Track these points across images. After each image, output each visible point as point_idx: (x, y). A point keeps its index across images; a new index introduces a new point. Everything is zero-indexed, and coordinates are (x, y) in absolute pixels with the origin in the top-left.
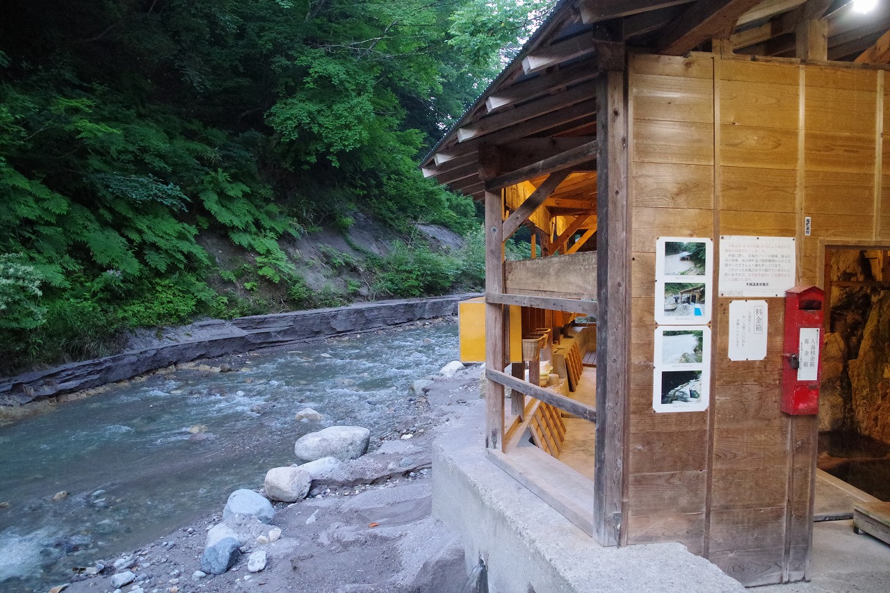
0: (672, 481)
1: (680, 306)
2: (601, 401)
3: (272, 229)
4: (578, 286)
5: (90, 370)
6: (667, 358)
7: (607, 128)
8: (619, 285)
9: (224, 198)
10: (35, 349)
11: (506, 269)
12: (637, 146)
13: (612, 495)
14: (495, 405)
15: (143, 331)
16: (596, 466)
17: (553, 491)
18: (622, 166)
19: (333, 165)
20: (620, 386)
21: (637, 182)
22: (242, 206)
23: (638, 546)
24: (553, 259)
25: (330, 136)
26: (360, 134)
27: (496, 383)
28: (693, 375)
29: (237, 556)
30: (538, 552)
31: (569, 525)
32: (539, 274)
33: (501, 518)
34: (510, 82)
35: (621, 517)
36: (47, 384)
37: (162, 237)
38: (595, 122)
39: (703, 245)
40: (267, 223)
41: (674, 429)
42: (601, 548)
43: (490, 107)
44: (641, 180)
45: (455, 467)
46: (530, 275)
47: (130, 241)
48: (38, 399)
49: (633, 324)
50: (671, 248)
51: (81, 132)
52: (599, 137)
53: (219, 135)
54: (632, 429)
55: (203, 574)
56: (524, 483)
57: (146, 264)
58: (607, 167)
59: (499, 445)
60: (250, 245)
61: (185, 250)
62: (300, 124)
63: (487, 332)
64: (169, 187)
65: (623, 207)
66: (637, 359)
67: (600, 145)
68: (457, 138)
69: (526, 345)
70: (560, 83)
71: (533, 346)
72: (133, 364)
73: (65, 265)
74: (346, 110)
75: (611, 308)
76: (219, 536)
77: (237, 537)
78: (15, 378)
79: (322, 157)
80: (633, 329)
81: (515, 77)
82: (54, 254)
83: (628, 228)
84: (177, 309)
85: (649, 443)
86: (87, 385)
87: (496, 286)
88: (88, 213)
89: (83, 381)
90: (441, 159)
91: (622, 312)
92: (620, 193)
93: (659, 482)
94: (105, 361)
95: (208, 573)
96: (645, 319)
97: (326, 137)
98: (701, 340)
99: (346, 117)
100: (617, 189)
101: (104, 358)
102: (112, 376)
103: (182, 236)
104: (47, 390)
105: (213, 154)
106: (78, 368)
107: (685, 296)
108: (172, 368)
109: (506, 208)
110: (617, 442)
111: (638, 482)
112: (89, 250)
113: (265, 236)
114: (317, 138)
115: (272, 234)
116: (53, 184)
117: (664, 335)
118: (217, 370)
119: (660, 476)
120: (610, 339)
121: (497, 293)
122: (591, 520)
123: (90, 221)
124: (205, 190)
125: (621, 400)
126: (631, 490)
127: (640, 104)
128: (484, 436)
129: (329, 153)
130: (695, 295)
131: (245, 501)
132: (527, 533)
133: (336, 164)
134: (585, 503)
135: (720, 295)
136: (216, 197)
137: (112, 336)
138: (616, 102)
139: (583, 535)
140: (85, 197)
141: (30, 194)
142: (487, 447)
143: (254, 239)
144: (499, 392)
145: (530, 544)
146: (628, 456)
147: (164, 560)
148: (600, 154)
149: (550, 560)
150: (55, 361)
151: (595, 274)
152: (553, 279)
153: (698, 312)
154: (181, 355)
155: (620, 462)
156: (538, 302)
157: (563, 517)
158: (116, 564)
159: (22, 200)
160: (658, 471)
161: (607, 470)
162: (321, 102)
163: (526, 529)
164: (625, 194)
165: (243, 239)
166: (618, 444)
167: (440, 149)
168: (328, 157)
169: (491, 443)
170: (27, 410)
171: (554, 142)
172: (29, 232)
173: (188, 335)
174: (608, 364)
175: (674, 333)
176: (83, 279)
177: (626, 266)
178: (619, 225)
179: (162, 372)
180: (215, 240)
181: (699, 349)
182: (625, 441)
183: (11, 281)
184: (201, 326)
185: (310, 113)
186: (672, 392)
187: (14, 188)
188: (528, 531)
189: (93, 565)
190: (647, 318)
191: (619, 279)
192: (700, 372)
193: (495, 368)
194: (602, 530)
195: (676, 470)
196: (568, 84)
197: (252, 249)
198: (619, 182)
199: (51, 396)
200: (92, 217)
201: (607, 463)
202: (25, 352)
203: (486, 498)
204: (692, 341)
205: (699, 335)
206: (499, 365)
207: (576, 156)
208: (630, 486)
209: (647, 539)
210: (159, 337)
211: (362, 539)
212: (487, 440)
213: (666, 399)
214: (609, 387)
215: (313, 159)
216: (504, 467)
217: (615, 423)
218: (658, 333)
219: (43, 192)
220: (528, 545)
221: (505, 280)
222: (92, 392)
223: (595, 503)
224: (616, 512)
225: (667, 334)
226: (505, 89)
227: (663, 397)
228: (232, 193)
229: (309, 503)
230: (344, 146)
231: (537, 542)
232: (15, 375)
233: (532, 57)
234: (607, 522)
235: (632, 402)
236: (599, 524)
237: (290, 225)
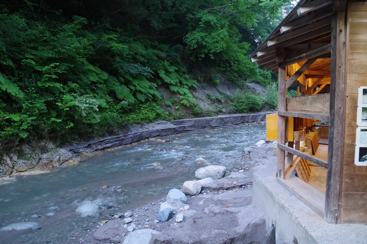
0: (363, 196)
2: (330, 159)
3: (186, 85)
4: (320, 108)
5: (116, 140)
6: (362, 140)
7: (336, 38)
8: (340, 108)
9: (167, 72)
10: (96, 131)
11: (287, 101)
12: (350, 45)
13: (334, 201)
14: (281, 159)
15: (135, 125)
16: (326, 187)
17: (306, 197)
18: (343, 54)
19: (211, 58)
20: (339, 153)
21: (350, 62)
22: (174, 75)
23: (345, 224)
24: (309, 97)
25: (210, 46)
26: (223, 45)
27: (281, 150)
29: (171, 215)
30: (299, 223)
31: (313, 212)
32: (302, 103)
33: (282, 207)
34: (291, 19)
35: (338, 210)
36: (100, 144)
37: (143, 88)
38: (330, 36)
40: (184, 82)
41: (365, 173)
42: (328, 223)
43: (282, 31)
44: (352, 61)
45: (263, 185)
46: (298, 103)
47: (131, 90)
48: (97, 150)
49: (346, 126)
50: (366, 92)
51: (113, 47)
52: (332, 43)
53: (165, 47)
54: (344, 172)
55: (158, 221)
56: (293, 193)
57: (137, 99)
58: (336, 56)
59: (282, 176)
60: (178, 91)
61: (152, 93)
63: (278, 128)
64: (146, 68)
65: (343, 73)
66: (347, 141)
67: (332, 46)
68: (267, 45)
69: (295, 134)
70: (314, 19)
71: (298, 134)
72: (132, 138)
73: (107, 99)
74: (216, 35)
75: (336, 118)
76: (165, 207)
77: (172, 208)
78: (89, 142)
79: (207, 55)
80: (346, 128)
81: (294, 17)
82: (102, 94)
83: (345, 83)
84: (149, 117)
85: (352, 179)
86: (115, 145)
87: (283, 108)
88: (115, 79)
89: (113, 144)
90: (259, 54)
91: (341, 120)
92: (342, 67)
93: (356, 196)
94: (121, 136)
95: (160, 221)
96: (352, 123)
97: (209, 47)
99: (217, 38)
100: (340, 65)
101: (121, 135)
102: (123, 143)
103: (151, 88)
104: (100, 147)
105: (163, 55)
106: (111, 139)
108: (147, 140)
109: (288, 75)
110: (337, 177)
111: (346, 196)
112: (115, 93)
113: (184, 87)
114: (205, 47)
115: (186, 87)
116: (103, 68)
117: (361, 131)
118: (164, 141)
119: (357, 194)
120: (335, 132)
121: (283, 111)
122: (323, 210)
123: (116, 82)
124: (160, 69)
125: (339, 159)
126: (343, 199)
127: (353, 26)
128: (276, 172)
129: (209, 53)
131: (175, 194)
132: (294, 214)
133: (212, 58)
134: (321, 204)
136: (164, 72)
137: (124, 127)
138: (341, 26)
139: (319, 217)
140: (114, 73)
141: (94, 72)
142: (277, 177)
143: (179, 89)
144: (283, 153)
145: (296, 219)
146: (342, 184)
147: (143, 215)
148: (333, 49)
149: (305, 227)
150: (103, 136)
151: (329, 103)
152: (308, 105)
154: (150, 135)
155: (338, 186)
156: (302, 115)
157: (310, 209)
158: (125, 215)
159: (91, 74)
160: (356, 192)
161: (332, 189)
162: (206, 32)
163: (294, 212)
164: (344, 67)
165: (175, 89)
166: (338, 178)
167: (259, 50)
168: (209, 55)
169: (279, 175)
170: (93, 154)
171: (309, 45)
172: (94, 86)
173: (153, 127)
174: (334, 143)
175: (366, 130)
176: (113, 105)
177: (344, 100)
178: (341, 81)
179: (142, 141)
180: (164, 89)
182: (341, 177)
183: (88, 105)
184: (158, 123)
185: (202, 37)
187: (89, 70)
188: (295, 214)
189: (117, 214)
191: (340, 106)
193: (282, 143)
194: (329, 216)
195: (365, 192)
196: (318, 19)
197: (178, 93)
198: (341, 62)
199: (101, 149)
200: (117, 80)
201: (332, 186)
202: (92, 132)
203: (276, 198)
206: (283, 142)
207: (321, 51)
208: (342, 197)
209: (350, 222)
210: (141, 127)
211: (222, 212)
212: (277, 174)
213: (361, 160)
214: (334, 153)
215: (203, 56)
216: (284, 186)
217: (336, 169)
218: (358, 130)
219: (99, 71)
220: (294, 219)
221: (287, 105)
222: (116, 148)
223: (326, 204)
224: (335, 208)
225: (362, 130)
226: (289, 23)
227: (360, 159)
228: (170, 70)
229: (200, 196)
230: (216, 50)
231: (299, 218)
232: (89, 141)
233: (302, 8)
234: (331, 212)
235: (344, 160)
236: (327, 213)
237: (194, 83)
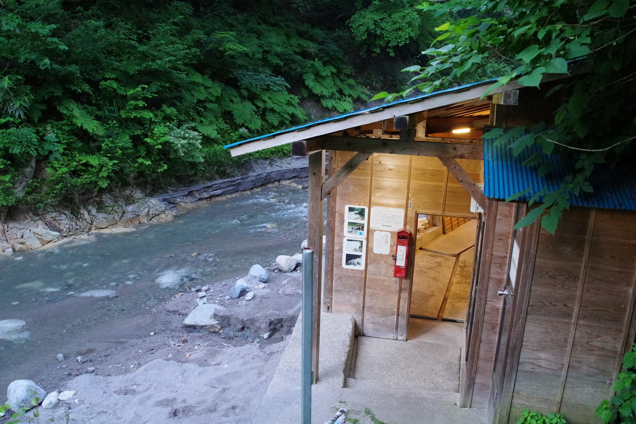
1: (354, 231)
3: (350, 96)
5: (228, 184)
6: (348, 248)
9: (318, 76)
10: (201, 173)
15: (262, 161)
19: (390, 55)
20: (330, 256)
22: (329, 82)
25: (389, 36)
26: (409, 34)
28: (359, 256)
29: (243, 292)
36: (206, 191)
37: (277, 104)
39: (364, 209)
40: (347, 91)
41: (350, 275)
42: (322, 311)
47: (258, 107)
48: (200, 199)
49: (335, 236)
50: (351, 209)
51: (227, 51)
54: (335, 272)
55: (229, 298)
57: (266, 121)
60: (334, 107)
61: (290, 112)
62: (368, 29)
64: (277, 79)
66: (336, 248)
72: (253, 181)
73: (219, 125)
74: (400, 18)
75: (327, 229)
76: (241, 283)
77: (245, 285)
78: (190, 188)
79: (383, 49)
82: (213, 119)
84: (283, 149)
86: (227, 192)
88: (234, 92)
89: (224, 190)
91: (331, 231)
94: (237, 180)
95: (231, 298)
97: (386, 37)
98: (362, 244)
99: (400, 23)
101: (237, 178)
102: (241, 188)
103: (289, 103)
104: (205, 195)
105: (312, 47)
106: (223, 183)
107: (356, 227)
108: (277, 183)
110: (329, 276)
112: (232, 115)
113: (345, 100)
114: (381, 37)
115: (349, 99)
116: (214, 77)
117: (348, 240)
118: (300, 187)
123: (235, 97)
124: (306, 73)
125: (330, 261)
129: (387, 47)
130: (361, 227)
133: (392, 54)
135: (370, 228)
136: (313, 77)
137: (244, 164)
140: (233, 83)
141: (203, 86)
143: (337, 103)
146: (332, 281)
147: (219, 290)
150: (211, 179)
153: (361, 234)
154: (282, 176)
155: (330, 283)
158: (203, 289)
159: (197, 88)
162: (384, 12)
165: (329, 104)
168: (387, 50)
170: (194, 205)
172: (200, 107)
173: (289, 163)
175: (351, 240)
176: (229, 131)
179: (270, 185)
180: (312, 103)
181: (361, 247)
183: (186, 141)
184: (297, 158)
185: (375, 21)
186: (350, 261)
187: (194, 83)
189: (195, 287)
190: (341, 234)
191: (331, 219)
192: (361, 256)
197: (335, 109)
199: (207, 198)
200: (237, 94)
202: (195, 175)
204: (359, 244)
205: (361, 242)
210: (271, 164)
211: (292, 293)
213: (348, 264)
215: (378, 51)
218: (345, 240)
219: (209, 83)
222: (229, 196)
228: (324, 74)
230: (398, 42)
232: (190, 186)
235: (334, 263)
237: (362, 93)
